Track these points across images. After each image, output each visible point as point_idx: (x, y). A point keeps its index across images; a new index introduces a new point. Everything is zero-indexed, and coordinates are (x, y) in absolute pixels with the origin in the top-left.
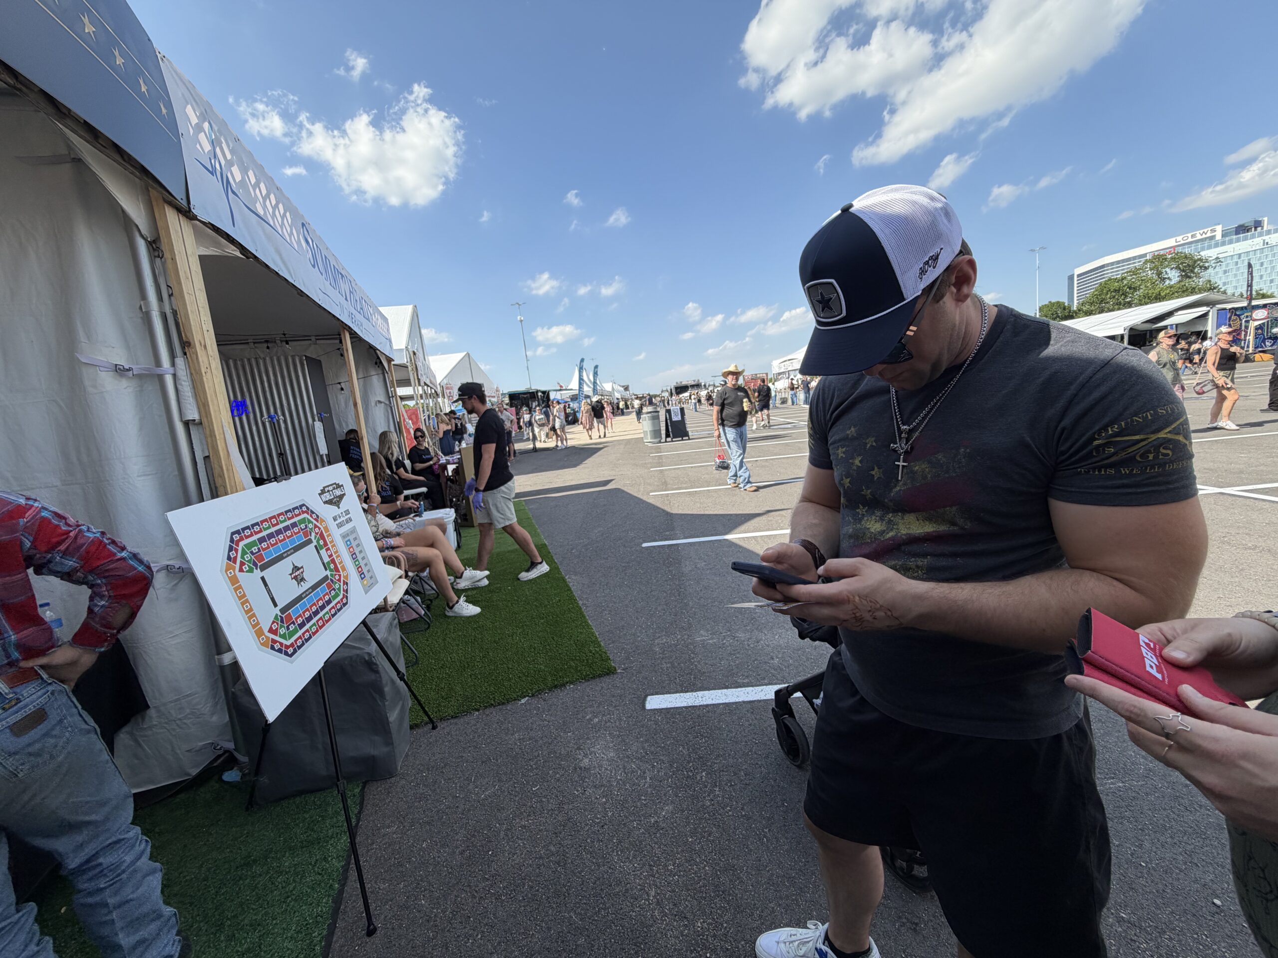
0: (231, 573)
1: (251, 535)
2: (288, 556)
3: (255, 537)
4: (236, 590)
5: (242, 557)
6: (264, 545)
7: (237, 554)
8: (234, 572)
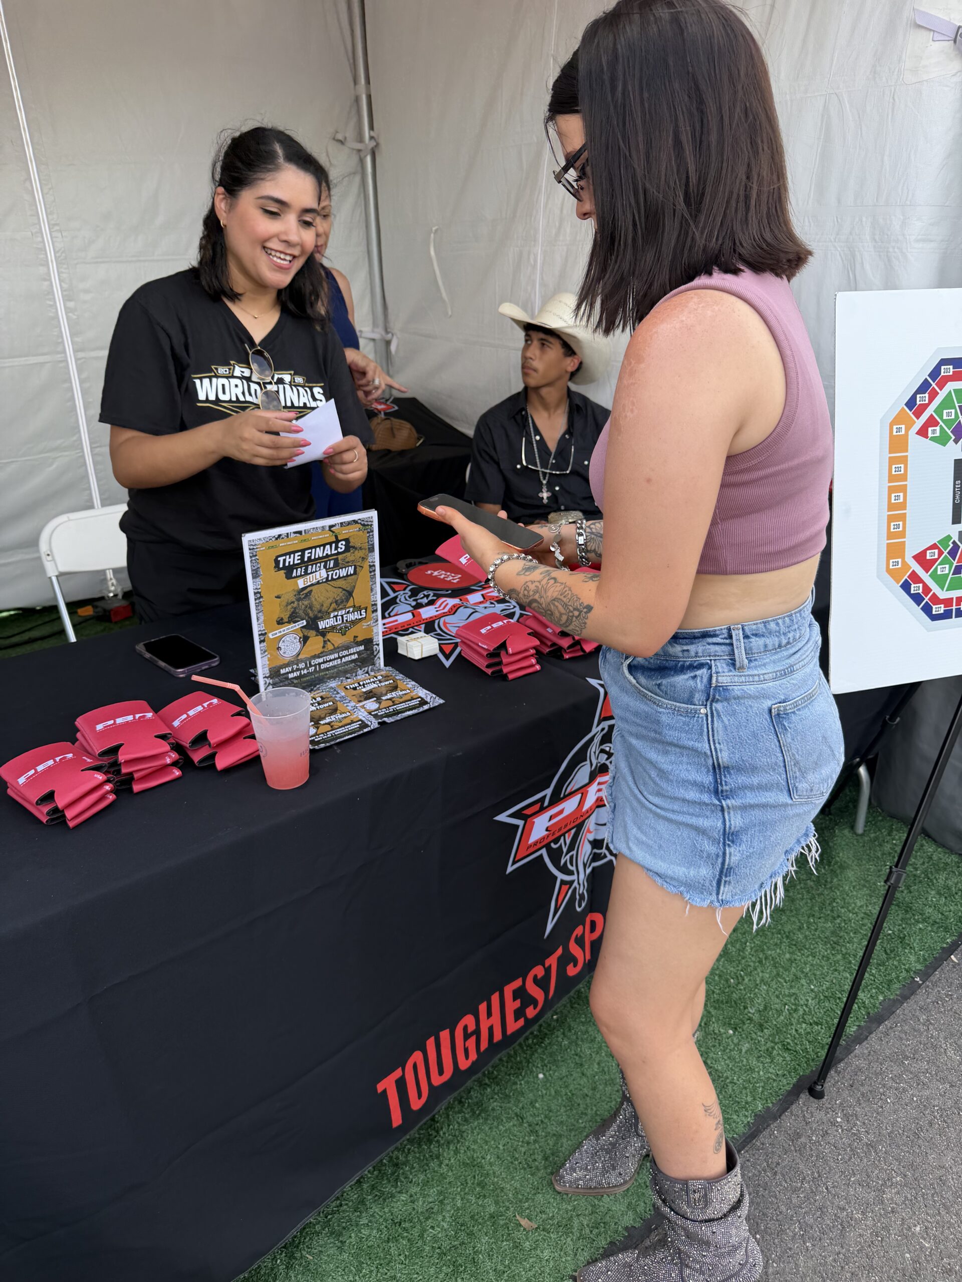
0: (899, 430)
4: (892, 461)
5: (939, 410)
7: (931, 400)
8: (907, 430)
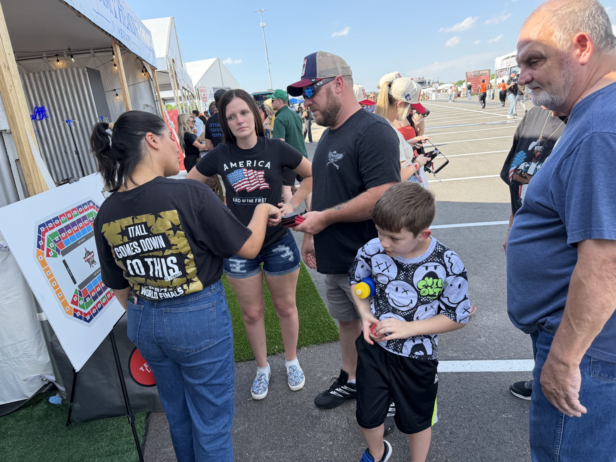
0: (41, 258)
1: (53, 227)
2: (82, 243)
3: (57, 229)
4: (45, 271)
5: (48, 245)
6: (63, 235)
7: (44, 242)
8: (43, 257)
